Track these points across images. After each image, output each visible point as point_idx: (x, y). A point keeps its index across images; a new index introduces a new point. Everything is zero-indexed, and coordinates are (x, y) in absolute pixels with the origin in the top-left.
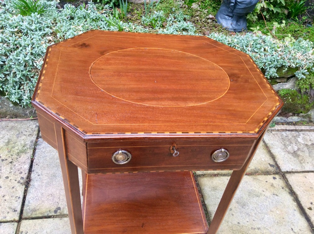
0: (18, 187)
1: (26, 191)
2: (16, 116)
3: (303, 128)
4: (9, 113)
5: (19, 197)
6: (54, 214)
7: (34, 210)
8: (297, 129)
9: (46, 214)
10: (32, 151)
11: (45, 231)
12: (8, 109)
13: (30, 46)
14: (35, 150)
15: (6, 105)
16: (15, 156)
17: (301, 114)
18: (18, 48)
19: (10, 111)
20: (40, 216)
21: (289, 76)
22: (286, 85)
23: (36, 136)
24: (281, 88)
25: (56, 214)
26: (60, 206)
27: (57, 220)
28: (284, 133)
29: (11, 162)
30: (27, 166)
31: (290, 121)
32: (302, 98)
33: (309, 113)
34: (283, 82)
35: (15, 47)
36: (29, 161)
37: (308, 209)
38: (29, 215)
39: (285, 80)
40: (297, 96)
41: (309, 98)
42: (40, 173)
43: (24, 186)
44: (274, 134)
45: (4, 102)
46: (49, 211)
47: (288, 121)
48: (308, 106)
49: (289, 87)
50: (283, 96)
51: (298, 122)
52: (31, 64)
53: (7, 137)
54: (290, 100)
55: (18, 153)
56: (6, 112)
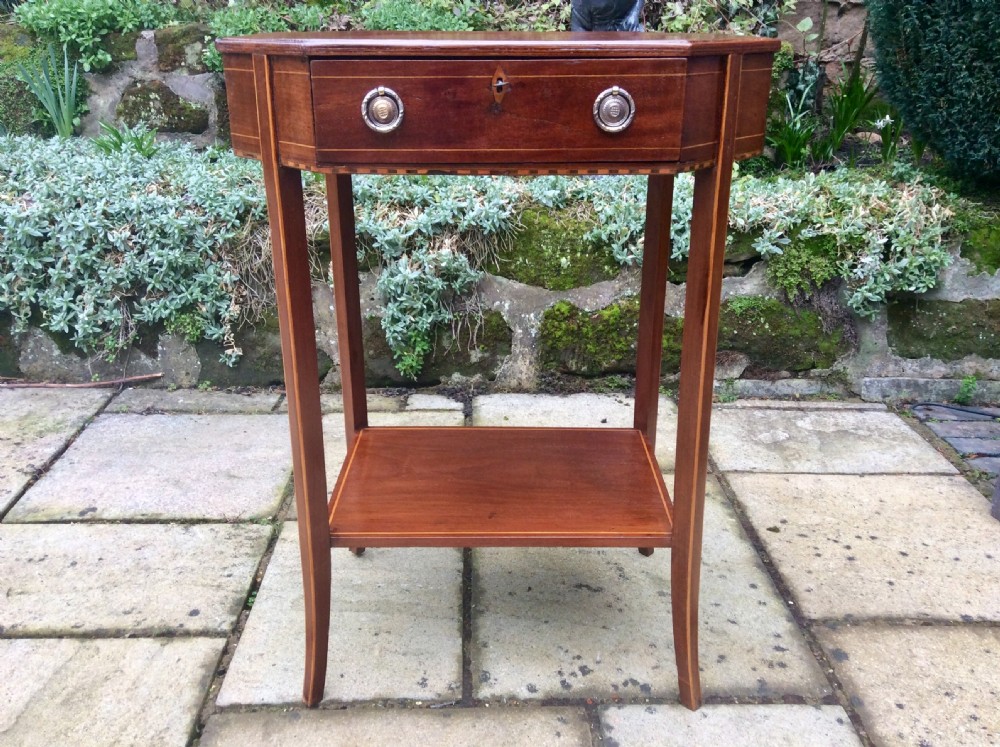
0: (15, 478)
1: (28, 486)
2: (65, 381)
3: (823, 404)
4: (48, 375)
5: (9, 492)
6: (76, 517)
7: (35, 510)
8: (803, 406)
9: (58, 517)
10: (74, 431)
11: (43, 540)
12: (49, 364)
13: (104, 200)
14: (83, 428)
15: (45, 353)
16: (31, 435)
17: (815, 372)
18: (78, 206)
19: (54, 369)
20: (45, 519)
21: (743, 258)
22: (741, 283)
23: (96, 411)
24: (731, 293)
25: (81, 518)
26: (96, 506)
27: (79, 527)
28: (758, 414)
29: (18, 444)
30: (52, 451)
31: (786, 393)
32: (798, 320)
33: (838, 366)
34: (730, 276)
35: (74, 204)
36: (61, 444)
37: (770, 529)
38: (19, 517)
39: (737, 269)
40: (782, 313)
41: (820, 318)
42: (76, 460)
43: (29, 478)
44: (726, 414)
45: (42, 345)
46: (69, 513)
47: (777, 392)
48: (826, 344)
49: (755, 292)
50: (741, 314)
51: (812, 395)
52: (101, 236)
53: (26, 410)
54: (767, 326)
55: (41, 432)
56: (43, 372)
